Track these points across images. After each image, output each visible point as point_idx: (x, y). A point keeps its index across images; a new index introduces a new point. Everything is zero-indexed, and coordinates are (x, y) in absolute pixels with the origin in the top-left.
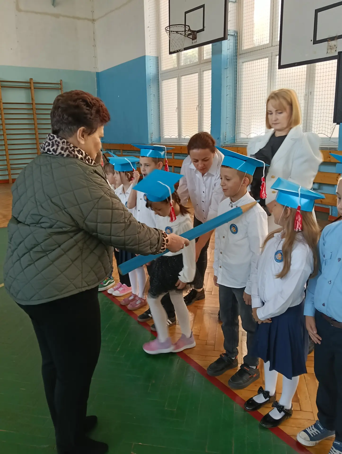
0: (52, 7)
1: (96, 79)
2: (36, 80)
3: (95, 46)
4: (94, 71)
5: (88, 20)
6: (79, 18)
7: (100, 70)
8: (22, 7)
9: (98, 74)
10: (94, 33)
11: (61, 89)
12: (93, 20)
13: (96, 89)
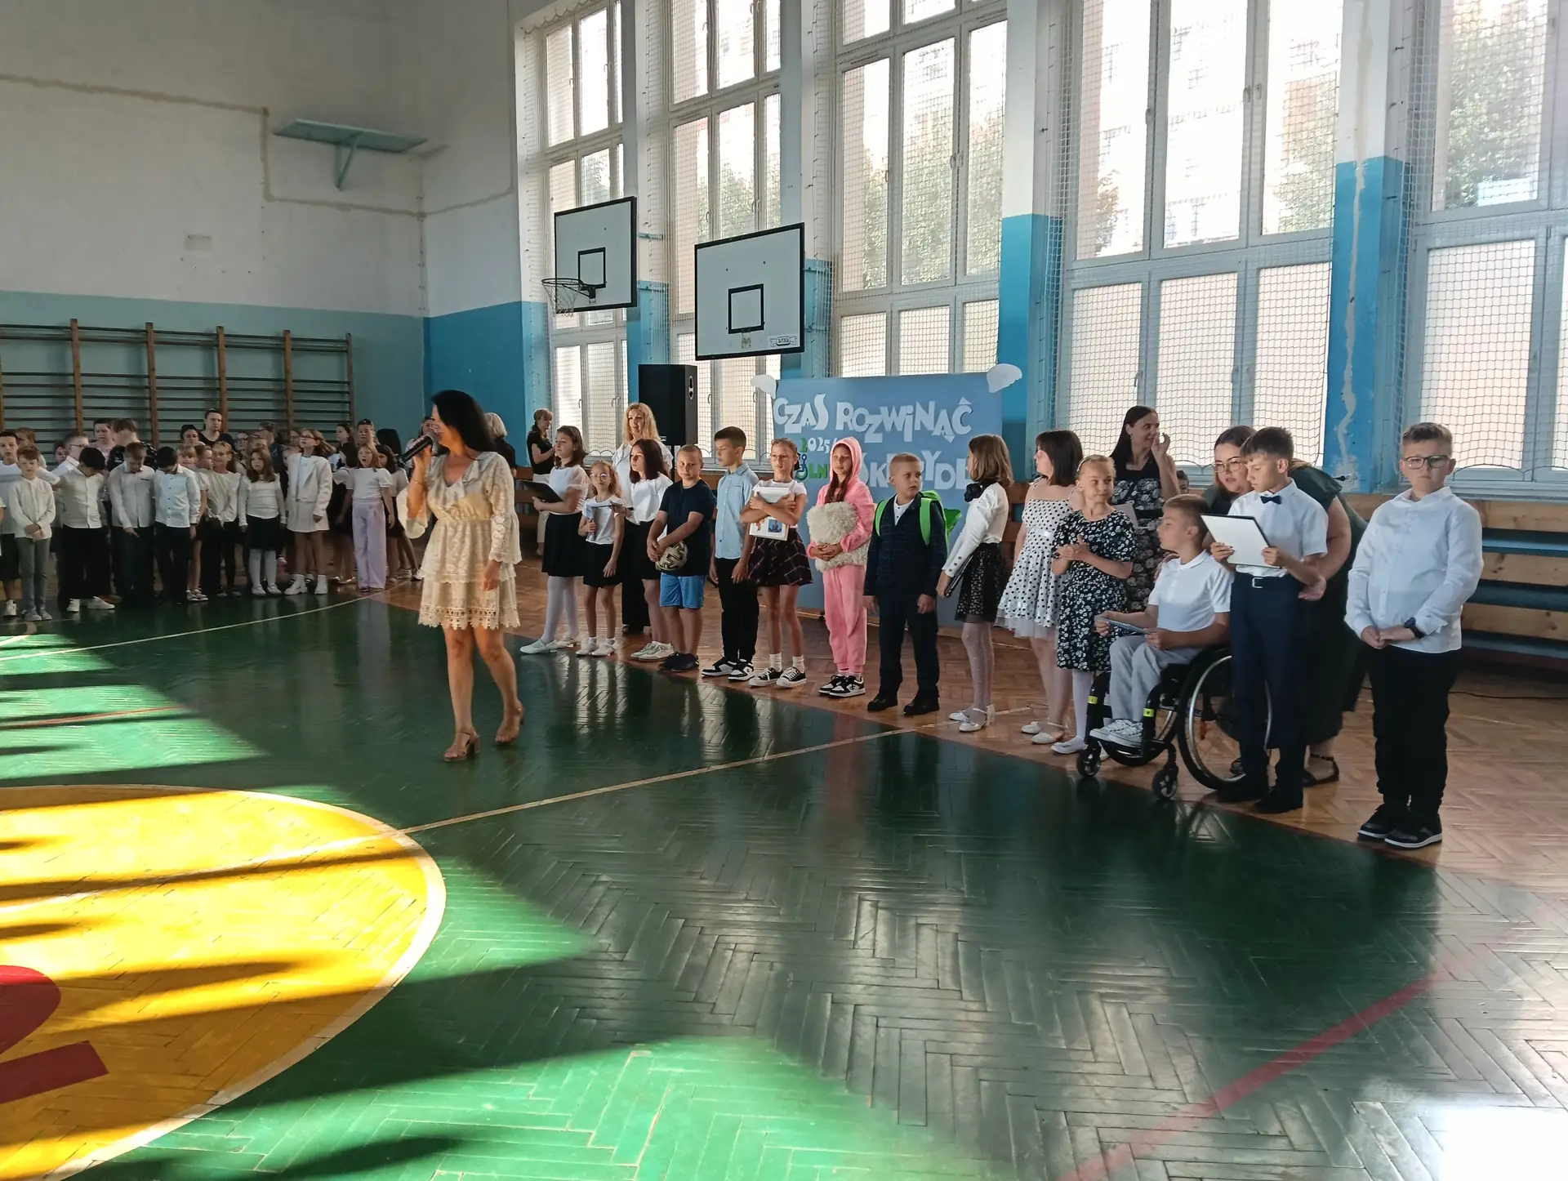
0: (336, 190)
1: (422, 331)
2: (295, 333)
3: (422, 265)
4: (418, 314)
5: (411, 214)
6: (390, 212)
7: (432, 315)
8: (275, 191)
9: (427, 321)
10: (421, 240)
11: (346, 351)
12: (421, 216)
13: (423, 353)
